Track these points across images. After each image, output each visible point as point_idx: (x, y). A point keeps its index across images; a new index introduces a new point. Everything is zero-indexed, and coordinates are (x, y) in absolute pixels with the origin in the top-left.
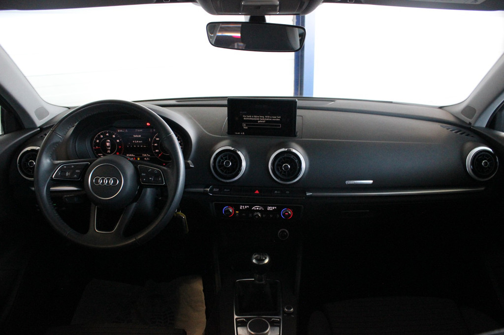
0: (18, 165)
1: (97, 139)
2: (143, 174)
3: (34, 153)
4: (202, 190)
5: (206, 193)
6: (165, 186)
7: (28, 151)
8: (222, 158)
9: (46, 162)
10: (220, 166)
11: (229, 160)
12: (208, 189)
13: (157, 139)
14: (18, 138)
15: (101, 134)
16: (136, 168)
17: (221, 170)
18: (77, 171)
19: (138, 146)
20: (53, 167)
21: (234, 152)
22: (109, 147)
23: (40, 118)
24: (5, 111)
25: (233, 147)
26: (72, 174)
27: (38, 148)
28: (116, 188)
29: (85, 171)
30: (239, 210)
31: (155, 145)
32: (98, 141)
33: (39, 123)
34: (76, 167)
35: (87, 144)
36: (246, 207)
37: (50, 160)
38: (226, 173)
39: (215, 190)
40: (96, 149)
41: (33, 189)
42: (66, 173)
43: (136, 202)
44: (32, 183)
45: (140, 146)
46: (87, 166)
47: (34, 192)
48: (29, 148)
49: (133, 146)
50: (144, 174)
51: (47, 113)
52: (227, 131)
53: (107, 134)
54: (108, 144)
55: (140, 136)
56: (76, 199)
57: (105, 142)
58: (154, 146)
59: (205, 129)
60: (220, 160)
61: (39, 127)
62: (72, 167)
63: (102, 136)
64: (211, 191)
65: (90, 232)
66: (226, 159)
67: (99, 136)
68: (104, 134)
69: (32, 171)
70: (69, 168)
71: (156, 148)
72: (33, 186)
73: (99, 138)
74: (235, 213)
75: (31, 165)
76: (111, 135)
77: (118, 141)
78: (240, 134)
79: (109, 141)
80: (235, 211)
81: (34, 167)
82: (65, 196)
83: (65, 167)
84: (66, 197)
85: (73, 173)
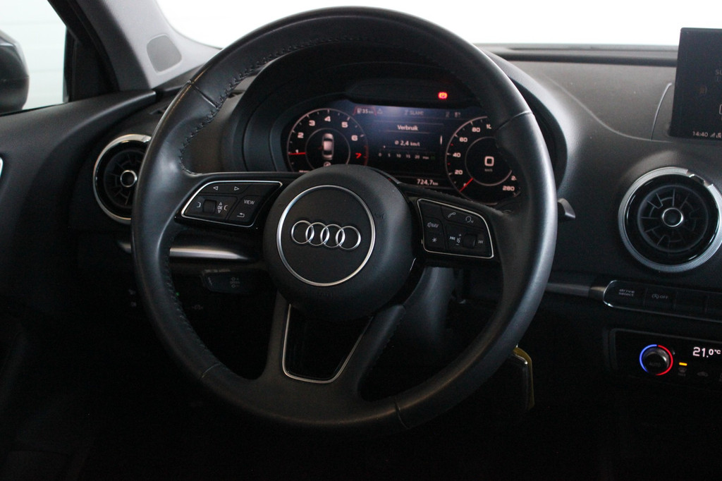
0: (95, 178)
1: (298, 130)
2: (430, 225)
3: (137, 151)
4: (583, 289)
5: (596, 300)
6: (496, 264)
7: (121, 145)
8: (655, 200)
9: (167, 168)
10: (647, 224)
11: (677, 205)
12: (604, 290)
13: (462, 140)
14: (100, 110)
15: (312, 117)
16: (411, 206)
17: (650, 234)
18: (247, 202)
19: (408, 156)
20: (185, 184)
21: (697, 186)
22: (328, 153)
23: (160, 66)
24: (77, 42)
25: (690, 171)
26: (234, 209)
27: (148, 139)
28: (352, 255)
29: (268, 201)
30: (689, 358)
31: (455, 155)
32: (301, 135)
33: (156, 77)
34: (247, 191)
35: (274, 140)
36: (711, 352)
37: (179, 167)
38: (664, 244)
39: (622, 292)
40: (294, 157)
41: (127, 247)
42: (216, 204)
43: (400, 303)
44: (125, 232)
45: (413, 156)
46: (275, 191)
47: (129, 256)
48: (124, 139)
49: (394, 154)
50: (436, 226)
51: (177, 57)
52: (667, 126)
53: (328, 119)
54: (327, 145)
55: (415, 128)
56: (234, 283)
57: (319, 139)
58: (451, 157)
59: (601, 117)
60: (648, 207)
61: (154, 89)
62: (236, 189)
63: (313, 123)
64: (611, 295)
65: (268, 375)
66: (667, 204)
67: (306, 121)
68: (319, 118)
69: (127, 198)
70: (225, 192)
71: (456, 164)
72: (129, 241)
73: (304, 127)
74: (676, 366)
75: (125, 182)
76: (337, 121)
77: (354, 138)
78: (709, 138)
79: (330, 136)
80: (677, 359)
81: (133, 188)
82: (208, 271)
83: (216, 188)
84: (209, 275)
85: (236, 206)
